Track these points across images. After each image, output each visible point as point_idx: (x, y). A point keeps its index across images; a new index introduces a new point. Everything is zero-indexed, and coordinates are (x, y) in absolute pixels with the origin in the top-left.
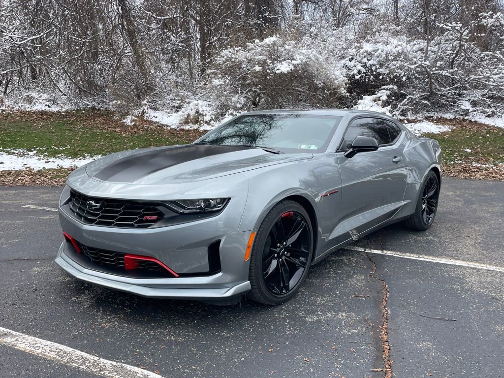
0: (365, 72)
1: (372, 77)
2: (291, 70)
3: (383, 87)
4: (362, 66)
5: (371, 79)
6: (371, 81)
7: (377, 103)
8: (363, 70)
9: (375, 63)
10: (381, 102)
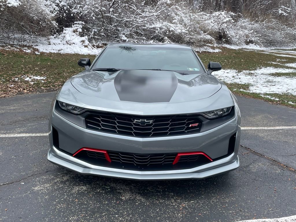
0: (59, 10)
1: (65, 14)
2: (20, 4)
3: (75, 22)
4: (56, 5)
5: (64, 16)
6: (64, 17)
7: (76, 34)
8: (57, 8)
9: (66, 4)
10: (78, 33)
